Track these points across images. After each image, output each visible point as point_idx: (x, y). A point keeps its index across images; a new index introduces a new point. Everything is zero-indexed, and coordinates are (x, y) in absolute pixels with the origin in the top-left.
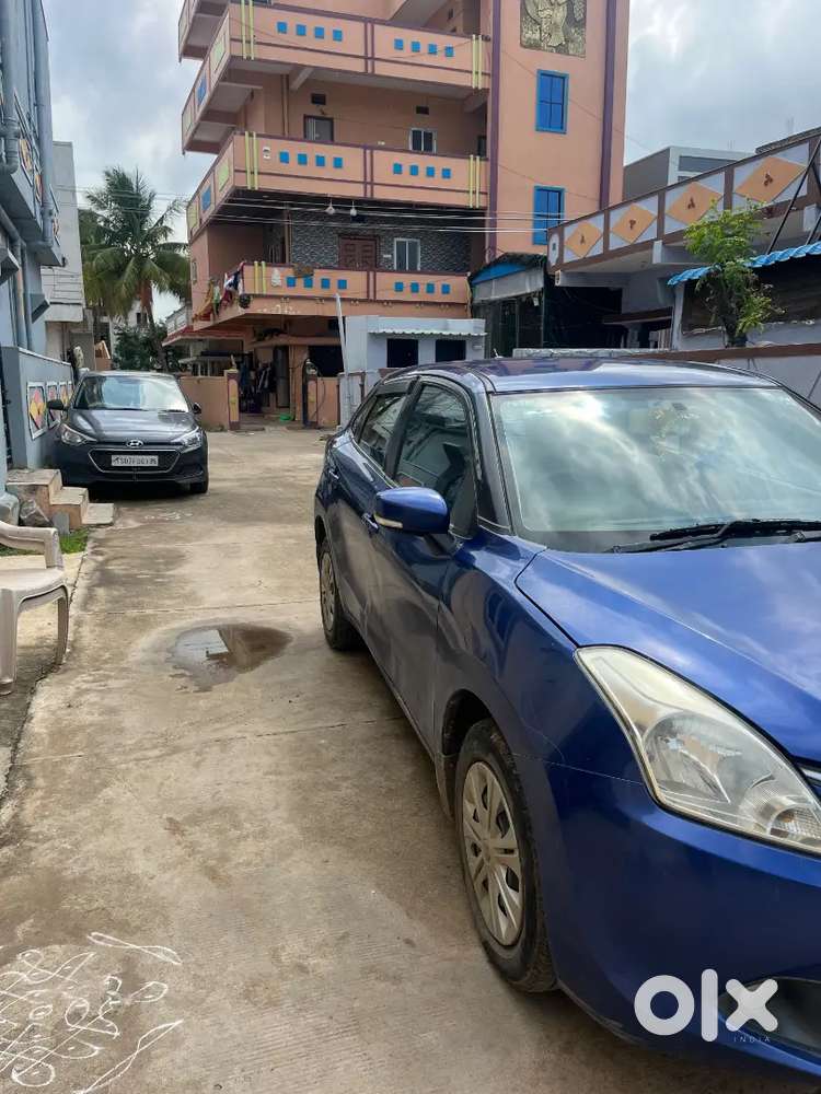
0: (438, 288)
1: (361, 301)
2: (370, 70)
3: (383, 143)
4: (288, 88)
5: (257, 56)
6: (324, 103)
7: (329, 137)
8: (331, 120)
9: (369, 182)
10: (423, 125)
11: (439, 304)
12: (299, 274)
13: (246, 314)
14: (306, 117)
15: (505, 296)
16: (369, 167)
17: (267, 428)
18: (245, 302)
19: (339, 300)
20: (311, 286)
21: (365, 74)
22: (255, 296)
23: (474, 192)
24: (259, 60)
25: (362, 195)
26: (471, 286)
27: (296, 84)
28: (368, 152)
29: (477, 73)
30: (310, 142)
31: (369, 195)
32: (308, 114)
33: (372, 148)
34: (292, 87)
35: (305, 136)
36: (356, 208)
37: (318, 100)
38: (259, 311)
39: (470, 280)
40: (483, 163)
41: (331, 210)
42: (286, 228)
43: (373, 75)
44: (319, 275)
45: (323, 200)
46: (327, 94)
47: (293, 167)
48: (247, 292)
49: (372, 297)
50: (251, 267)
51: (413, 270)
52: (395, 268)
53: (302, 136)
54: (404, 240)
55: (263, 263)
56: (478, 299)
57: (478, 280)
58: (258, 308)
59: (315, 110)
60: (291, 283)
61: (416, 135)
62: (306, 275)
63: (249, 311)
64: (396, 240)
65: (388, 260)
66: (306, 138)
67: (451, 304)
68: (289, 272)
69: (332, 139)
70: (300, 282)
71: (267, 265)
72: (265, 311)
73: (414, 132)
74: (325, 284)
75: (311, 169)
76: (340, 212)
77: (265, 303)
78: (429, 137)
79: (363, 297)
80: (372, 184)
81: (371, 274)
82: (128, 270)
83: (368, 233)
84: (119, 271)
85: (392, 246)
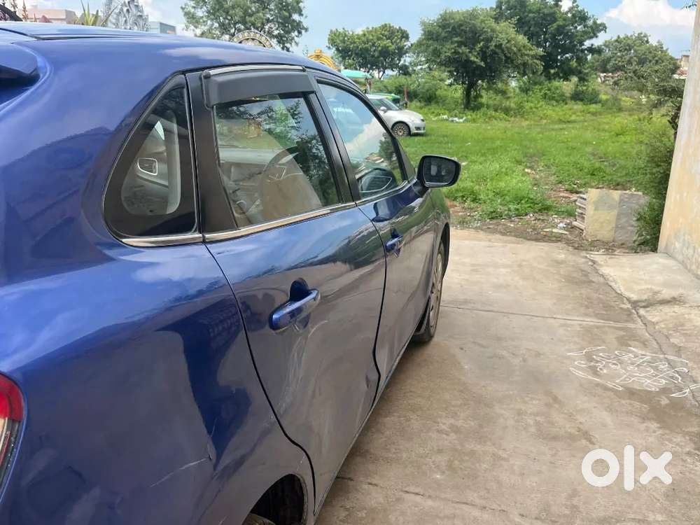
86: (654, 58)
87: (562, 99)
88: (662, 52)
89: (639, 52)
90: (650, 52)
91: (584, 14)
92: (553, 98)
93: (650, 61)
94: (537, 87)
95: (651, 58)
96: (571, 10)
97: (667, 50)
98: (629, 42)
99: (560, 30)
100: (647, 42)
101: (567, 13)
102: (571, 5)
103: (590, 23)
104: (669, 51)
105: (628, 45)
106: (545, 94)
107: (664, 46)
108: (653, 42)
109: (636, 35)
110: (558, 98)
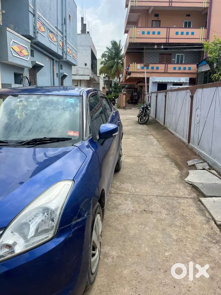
0: (187, 68)
1: (163, 73)
2: (170, 6)
3: (175, 26)
4: (148, 13)
5: (138, 5)
6: (158, 16)
7: (159, 26)
8: (160, 21)
9: (168, 38)
10: (188, 20)
11: (187, 73)
12: (145, 66)
13: (130, 77)
14: (153, 21)
15: (206, 70)
16: (168, 33)
17: (132, 108)
18: (130, 74)
19: (146, 73)
20: (148, 69)
21: (169, 6)
22: (132, 72)
23: (201, 39)
24: (139, 6)
25: (165, 42)
26: (197, 67)
27: (150, 11)
28: (168, 29)
29: (205, 3)
30: (153, 28)
31: (167, 42)
32: (153, 20)
33: (169, 28)
34: (149, 13)
35: (152, 26)
36: (163, 46)
37: (157, 15)
38: (133, 76)
39: (197, 65)
40: (205, 30)
41: (156, 47)
42: (144, 53)
43: (171, 6)
44: (151, 66)
45: (154, 44)
46: (159, 14)
47: (146, 35)
48: (130, 71)
49: (166, 72)
50: (132, 64)
51: (181, 63)
52: (176, 63)
53: (151, 27)
54: (179, 54)
55: (135, 63)
56: (199, 71)
57: (199, 65)
58: (133, 75)
59: (156, 19)
60: (143, 68)
61: (186, 23)
62: (147, 66)
63: (130, 76)
64: (177, 54)
65: (174, 61)
66: (152, 27)
67: (191, 73)
68: (142, 65)
69: (160, 26)
70: (145, 68)
71: (136, 64)
72: (135, 76)
73: (185, 22)
74: (152, 68)
75: (151, 35)
76: (158, 47)
77: (136, 74)
78: (190, 23)
79: (163, 71)
80: (169, 38)
81: (166, 65)
82: (114, 66)
83: (168, 53)
84: (112, 67)
85: (175, 56)
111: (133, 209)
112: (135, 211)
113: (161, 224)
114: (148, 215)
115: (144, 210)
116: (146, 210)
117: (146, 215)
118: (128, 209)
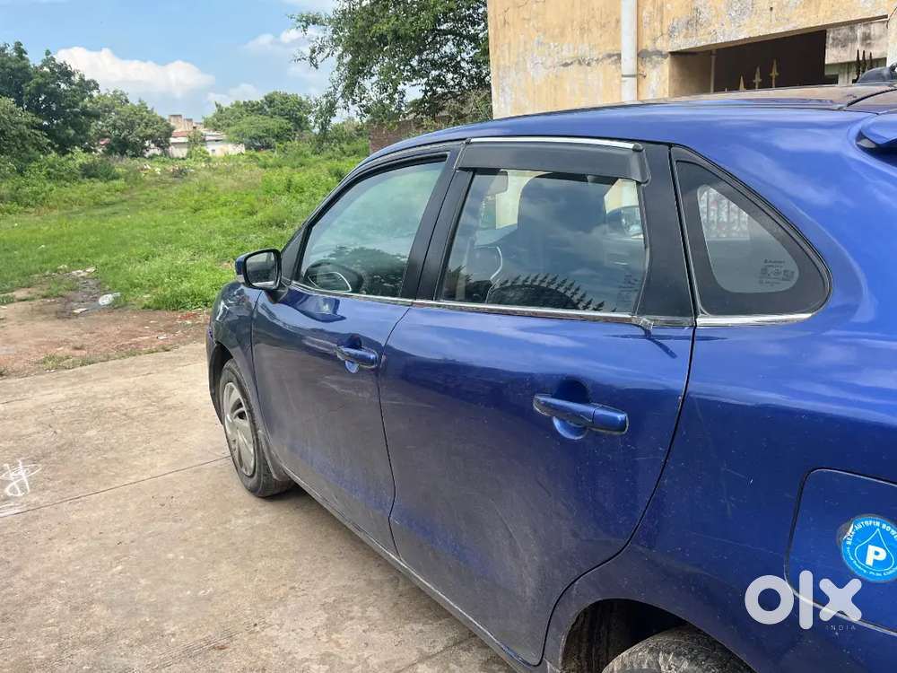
86: (142, 120)
87: (72, 177)
88: (147, 112)
89: (123, 113)
90: (135, 113)
91: (66, 68)
92: (62, 177)
93: (139, 125)
94: (32, 165)
95: (138, 121)
96: (46, 63)
97: (153, 109)
98: (106, 102)
99: (40, 89)
100: (127, 101)
101: (42, 67)
102: (45, 57)
103: (76, 79)
104: (155, 111)
105: (106, 106)
106: (49, 173)
107: (147, 105)
108: (134, 101)
109: (111, 93)
110: (68, 177)
111: (271, 632)
112: (258, 628)
113: (143, 626)
114: (201, 637)
115: (222, 648)
116: (216, 654)
117: (210, 633)
118: (288, 624)
